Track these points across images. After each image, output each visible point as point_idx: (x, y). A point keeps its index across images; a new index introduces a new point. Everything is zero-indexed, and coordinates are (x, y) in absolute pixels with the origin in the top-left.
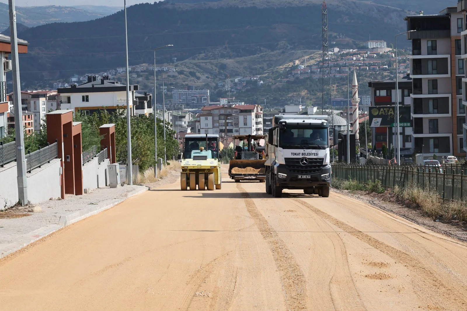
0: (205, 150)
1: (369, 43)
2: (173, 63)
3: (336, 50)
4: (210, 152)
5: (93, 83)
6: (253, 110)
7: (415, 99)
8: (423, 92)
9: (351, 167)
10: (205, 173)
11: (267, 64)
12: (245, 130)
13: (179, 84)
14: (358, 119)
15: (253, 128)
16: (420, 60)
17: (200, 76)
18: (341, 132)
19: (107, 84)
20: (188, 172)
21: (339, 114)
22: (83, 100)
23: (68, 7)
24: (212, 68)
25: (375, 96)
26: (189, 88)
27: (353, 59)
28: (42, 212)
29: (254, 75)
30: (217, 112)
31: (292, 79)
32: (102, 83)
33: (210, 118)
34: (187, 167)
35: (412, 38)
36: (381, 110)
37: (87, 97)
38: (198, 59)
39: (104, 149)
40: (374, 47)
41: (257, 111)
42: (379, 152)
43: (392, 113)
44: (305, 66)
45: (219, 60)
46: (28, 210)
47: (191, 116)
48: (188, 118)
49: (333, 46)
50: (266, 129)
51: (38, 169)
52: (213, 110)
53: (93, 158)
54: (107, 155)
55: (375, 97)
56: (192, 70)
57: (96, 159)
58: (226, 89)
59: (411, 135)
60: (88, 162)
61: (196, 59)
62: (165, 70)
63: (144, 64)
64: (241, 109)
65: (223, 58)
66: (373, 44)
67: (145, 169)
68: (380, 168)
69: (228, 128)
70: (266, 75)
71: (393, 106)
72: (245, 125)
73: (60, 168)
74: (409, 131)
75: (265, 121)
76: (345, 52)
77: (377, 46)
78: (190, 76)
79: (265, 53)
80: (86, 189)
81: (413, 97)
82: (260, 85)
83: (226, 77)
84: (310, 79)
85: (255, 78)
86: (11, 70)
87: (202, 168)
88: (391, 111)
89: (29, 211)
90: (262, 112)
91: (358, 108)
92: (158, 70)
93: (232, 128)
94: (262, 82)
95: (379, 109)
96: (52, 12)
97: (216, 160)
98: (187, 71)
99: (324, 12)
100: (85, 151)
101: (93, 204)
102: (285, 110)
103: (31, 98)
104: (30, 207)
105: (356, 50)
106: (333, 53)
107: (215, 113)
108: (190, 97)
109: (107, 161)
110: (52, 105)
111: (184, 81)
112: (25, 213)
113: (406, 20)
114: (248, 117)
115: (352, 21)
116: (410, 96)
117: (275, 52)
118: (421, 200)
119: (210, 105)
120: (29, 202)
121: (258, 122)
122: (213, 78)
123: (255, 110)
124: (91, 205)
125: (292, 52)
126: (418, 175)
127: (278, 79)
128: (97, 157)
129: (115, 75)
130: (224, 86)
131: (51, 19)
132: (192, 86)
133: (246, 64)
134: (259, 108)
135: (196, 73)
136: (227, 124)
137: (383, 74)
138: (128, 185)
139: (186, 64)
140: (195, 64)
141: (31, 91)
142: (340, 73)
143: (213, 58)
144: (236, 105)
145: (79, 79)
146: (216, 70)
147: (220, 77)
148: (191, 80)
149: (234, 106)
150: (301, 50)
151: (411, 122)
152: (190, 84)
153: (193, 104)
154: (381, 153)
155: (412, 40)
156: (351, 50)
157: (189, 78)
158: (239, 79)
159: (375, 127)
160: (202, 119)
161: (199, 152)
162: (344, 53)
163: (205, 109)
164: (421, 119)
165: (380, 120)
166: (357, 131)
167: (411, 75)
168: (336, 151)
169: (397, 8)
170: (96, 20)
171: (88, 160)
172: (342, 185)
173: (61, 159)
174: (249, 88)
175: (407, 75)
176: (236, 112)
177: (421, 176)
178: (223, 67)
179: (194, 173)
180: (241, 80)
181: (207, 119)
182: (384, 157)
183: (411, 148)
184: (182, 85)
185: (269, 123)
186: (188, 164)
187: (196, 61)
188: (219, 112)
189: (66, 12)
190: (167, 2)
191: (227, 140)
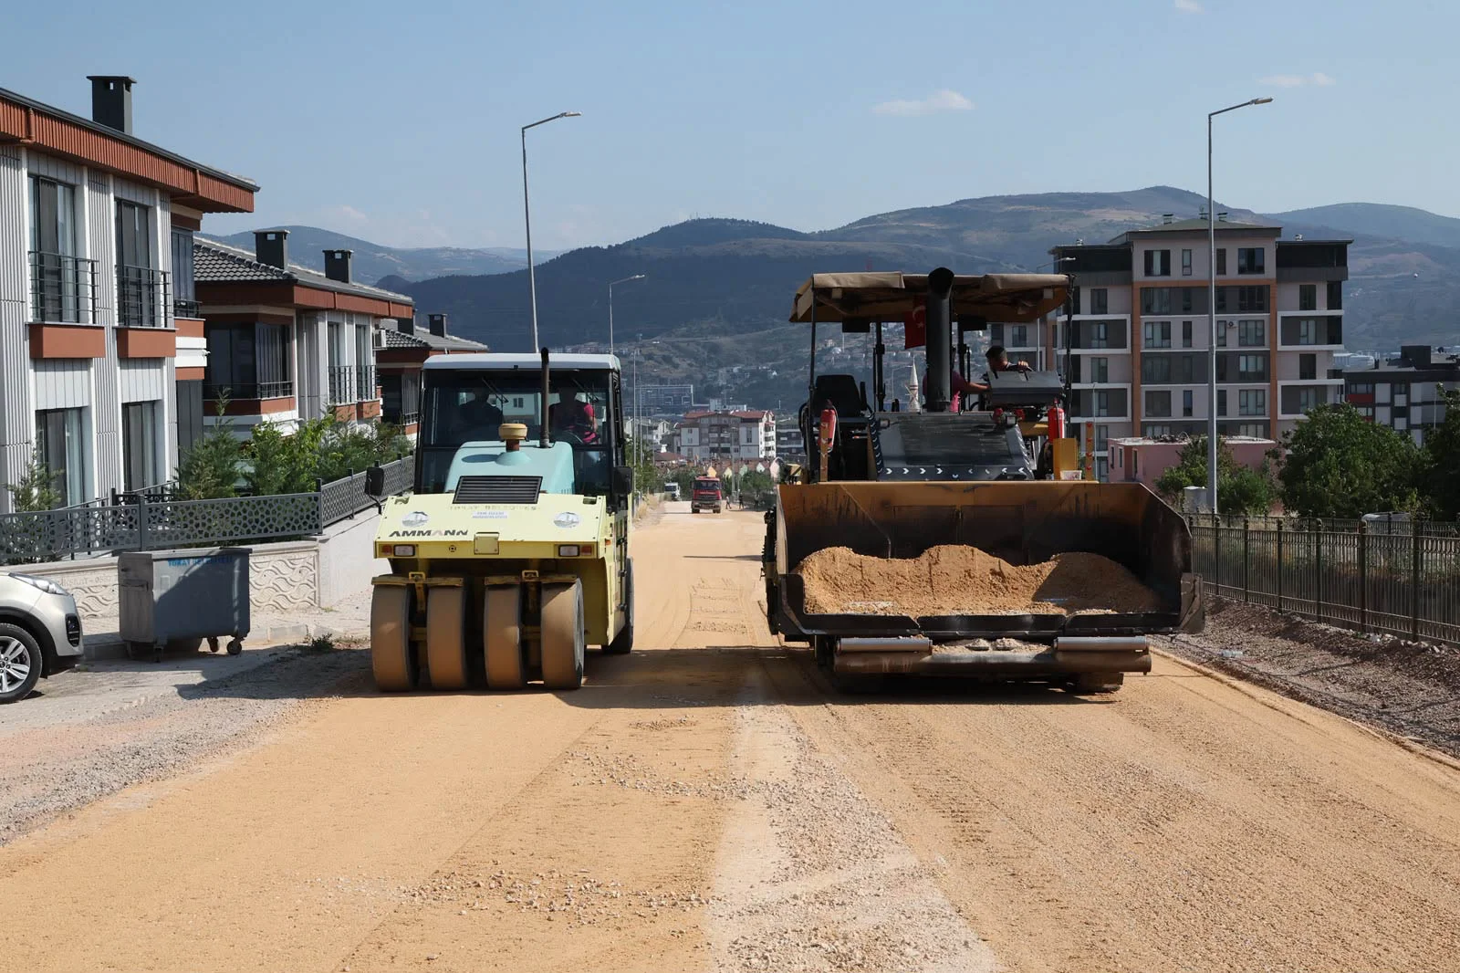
0: (537, 443)
2: (636, 342)
4: (562, 453)
6: (762, 418)
10: (524, 587)
12: (748, 449)
13: (647, 375)
15: (760, 446)
17: (679, 363)
20: (419, 577)
22: (515, 406)
23: (471, 251)
24: (697, 351)
26: (662, 381)
29: (763, 363)
30: (706, 421)
31: (821, 368)
33: (696, 430)
34: (414, 546)
37: (521, 400)
38: (677, 336)
41: (767, 421)
44: (842, 350)
45: (708, 338)
47: (666, 426)
48: (662, 430)
50: (779, 448)
52: (700, 417)
56: (666, 353)
58: (718, 384)
61: (674, 336)
62: (624, 353)
63: (592, 343)
64: (743, 417)
65: (715, 335)
69: (723, 445)
70: (781, 362)
72: (748, 441)
75: (778, 435)
78: (663, 362)
82: (772, 377)
83: (720, 366)
85: (765, 366)
86: (386, 347)
87: (505, 554)
90: (774, 422)
93: (729, 446)
94: (775, 373)
96: (445, 257)
97: (593, 502)
98: (659, 355)
107: (703, 422)
108: (663, 395)
111: (654, 371)
114: (754, 429)
119: (695, 408)
121: (768, 437)
122: (699, 366)
123: (765, 419)
130: (715, 379)
131: (444, 270)
132: (667, 379)
133: (750, 345)
134: (770, 415)
135: (673, 358)
136: (721, 440)
139: (657, 343)
140: (672, 344)
142: (897, 361)
143: (700, 334)
144: (735, 410)
146: (704, 353)
147: (710, 364)
148: (664, 369)
149: (732, 411)
152: (664, 375)
153: (669, 406)
157: (661, 365)
158: (740, 367)
160: (684, 431)
161: (497, 452)
163: (687, 415)
174: (754, 382)
176: (735, 422)
178: (715, 349)
179: (453, 587)
180: (743, 370)
181: (691, 433)
184: (652, 376)
185: (786, 439)
186: (417, 529)
187: (673, 339)
188: (710, 421)
189: (468, 258)
190: (628, 244)
191: (720, 464)
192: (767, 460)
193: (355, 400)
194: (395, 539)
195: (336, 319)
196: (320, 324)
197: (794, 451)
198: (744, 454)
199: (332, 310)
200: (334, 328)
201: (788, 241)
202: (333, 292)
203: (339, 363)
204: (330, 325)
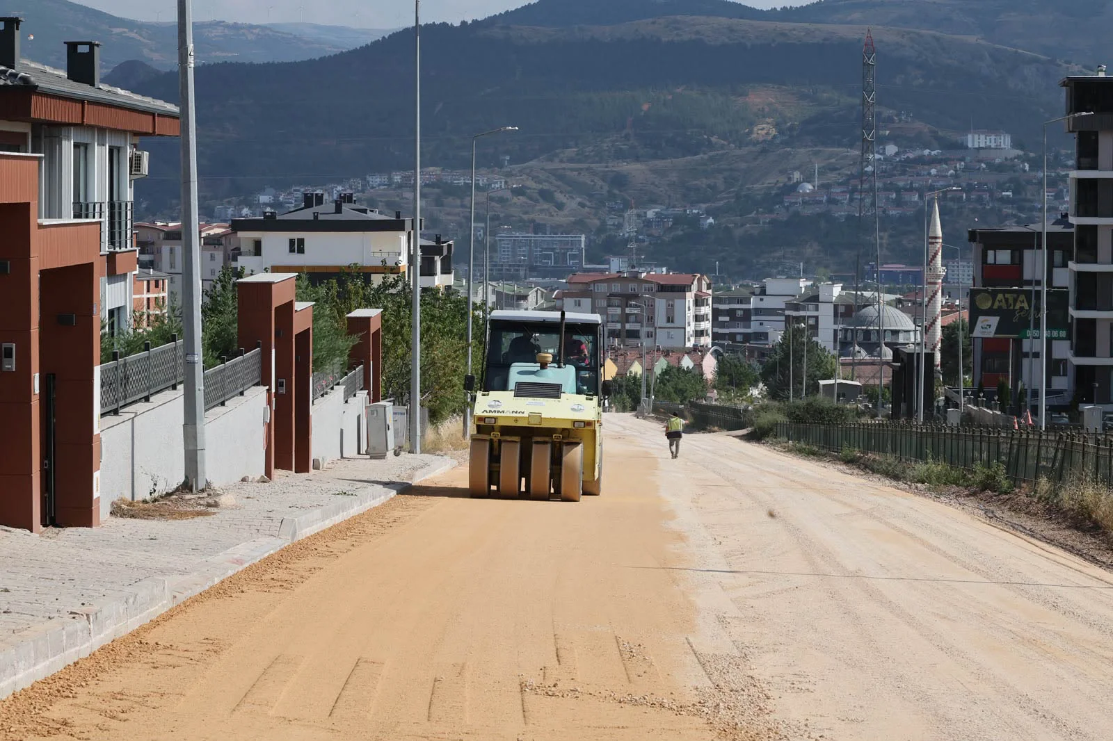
0: (557, 365)
1: (970, 137)
2: (501, 168)
3: (891, 149)
4: (570, 371)
5: (315, 209)
6: (691, 286)
7: (1080, 276)
8: (1099, 259)
9: (927, 430)
10: (554, 444)
11: (725, 178)
12: (669, 333)
13: (514, 218)
14: (940, 318)
15: (688, 329)
16: (1094, 182)
17: (565, 200)
18: (899, 347)
19: (348, 213)
20: (496, 435)
21: (894, 303)
22: (292, 250)
23: (254, 27)
24: (592, 183)
25: (983, 263)
26: (538, 228)
27: (929, 174)
28: (237, 508)
29: (693, 204)
30: (603, 288)
31: (781, 214)
32: (338, 210)
33: (586, 303)
35: (1077, 130)
36: (998, 298)
37: (301, 241)
38: (562, 161)
39: (358, 366)
40: (982, 145)
41: (700, 289)
42: (989, 398)
43: (1026, 306)
44: (814, 187)
45: (610, 165)
46: (207, 503)
47: (542, 297)
48: (534, 301)
49: (883, 141)
50: (717, 333)
51: (219, 409)
52: (594, 282)
53: (332, 388)
54: (362, 382)
55: (984, 265)
56: (546, 186)
57: (340, 390)
58: (624, 235)
59: (1066, 360)
60: (322, 396)
61: (557, 160)
62: (481, 185)
63: (431, 169)
64: (661, 283)
65: (620, 161)
66: (979, 139)
67: (441, 416)
68: (1003, 435)
69: (628, 326)
70: (722, 203)
71: (1025, 288)
72: (668, 321)
73: (264, 408)
74: (1063, 350)
75: (716, 312)
76: (911, 156)
77: (988, 143)
78: (541, 200)
79: (720, 152)
80: (318, 460)
81: (1075, 270)
82: (706, 227)
83: (627, 205)
84: (826, 216)
85: (695, 209)
86: (147, 174)
87: (545, 425)
88: (1023, 302)
89: (209, 505)
90: (710, 292)
91: (940, 291)
92: (465, 183)
93: (638, 328)
94: (711, 220)
95: (994, 295)
96: (216, 36)
97: (591, 399)
98: (534, 189)
99: (869, 59)
100: (317, 371)
101: (345, 493)
102: (765, 290)
103: (164, 239)
104: (209, 495)
105: (938, 153)
106: (882, 157)
107: (598, 289)
108: (539, 249)
109: (362, 395)
110: (212, 257)
111: (526, 213)
112: (199, 508)
113: (1064, 86)
114: (677, 302)
115: (932, 82)
116: (1067, 267)
117: (745, 150)
118: (1103, 513)
119: (588, 270)
120: (208, 484)
121: (699, 315)
122: (594, 206)
123: (694, 287)
124: (340, 496)
125: (786, 151)
126: (1097, 453)
127: (750, 216)
128: (342, 384)
129: (363, 191)
130: (620, 226)
131: (214, 54)
132: (545, 225)
133: (674, 177)
134: (704, 282)
135: (556, 193)
136: (626, 318)
137: (1000, 210)
138: (409, 453)
139: (532, 170)
140: (553, 172)
141: (165, 224)
142: (898, 206)
143: (597, 159)
144: (648, 273)
145: (276, 197)
146: (602, 187)
147: (612, 204)
148: (542, 211)
149: (644, 275)
150: (806, 146)
151: (1068, 327)
152: (540, 218)
153: (546, 267)
154: (994, 400)
155: (1077, 133)
156: (926, 152)
157: (538, 204)
158: (657, 210)
159: (982, 338)
160: (569, 303)
161: (535, 369)
162: (908, 157)
163: (576, 279)
164: (1093, 322)
165: (994, 321)
166: (936, 345)
167: (1071, 215)
168: (886, 390)
169: (1040, 56)
170: (321, 58)
171: (322, 393)
172: (909, 473)
173: (267, 387)
174: (680, 233)
175: (1062, 216)
176: (649, 290)
177: (1105, 457)
178: (619, 181)
179: (515, 442)
180: (662, 214)
181: (579, 305)
182: (1002, 410)
183: (1066, 390)
184: (521, 220)
185: (727, 319)
186: (497, 410)
187: (555, 165)
188: (609, 287)
189: (251, 37)
190: (491, 21)
191: (625, 355)
192: (697, 351)
193: (106, 249)
194: (485, 414)
195: (84, 139)
196: (64, 143)
197: (739, 338)
198: (662, 340)
199: (80, 126)
200: (82, 149)
201: (735, 21)
202: (82, 102)
203: (86, 200)
204: (76, 146)
